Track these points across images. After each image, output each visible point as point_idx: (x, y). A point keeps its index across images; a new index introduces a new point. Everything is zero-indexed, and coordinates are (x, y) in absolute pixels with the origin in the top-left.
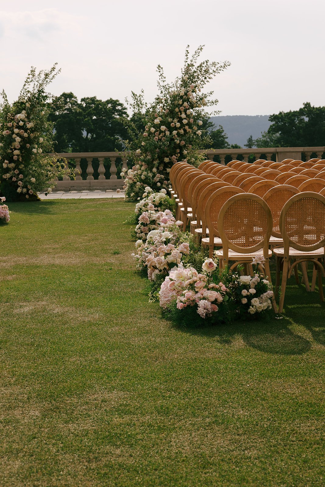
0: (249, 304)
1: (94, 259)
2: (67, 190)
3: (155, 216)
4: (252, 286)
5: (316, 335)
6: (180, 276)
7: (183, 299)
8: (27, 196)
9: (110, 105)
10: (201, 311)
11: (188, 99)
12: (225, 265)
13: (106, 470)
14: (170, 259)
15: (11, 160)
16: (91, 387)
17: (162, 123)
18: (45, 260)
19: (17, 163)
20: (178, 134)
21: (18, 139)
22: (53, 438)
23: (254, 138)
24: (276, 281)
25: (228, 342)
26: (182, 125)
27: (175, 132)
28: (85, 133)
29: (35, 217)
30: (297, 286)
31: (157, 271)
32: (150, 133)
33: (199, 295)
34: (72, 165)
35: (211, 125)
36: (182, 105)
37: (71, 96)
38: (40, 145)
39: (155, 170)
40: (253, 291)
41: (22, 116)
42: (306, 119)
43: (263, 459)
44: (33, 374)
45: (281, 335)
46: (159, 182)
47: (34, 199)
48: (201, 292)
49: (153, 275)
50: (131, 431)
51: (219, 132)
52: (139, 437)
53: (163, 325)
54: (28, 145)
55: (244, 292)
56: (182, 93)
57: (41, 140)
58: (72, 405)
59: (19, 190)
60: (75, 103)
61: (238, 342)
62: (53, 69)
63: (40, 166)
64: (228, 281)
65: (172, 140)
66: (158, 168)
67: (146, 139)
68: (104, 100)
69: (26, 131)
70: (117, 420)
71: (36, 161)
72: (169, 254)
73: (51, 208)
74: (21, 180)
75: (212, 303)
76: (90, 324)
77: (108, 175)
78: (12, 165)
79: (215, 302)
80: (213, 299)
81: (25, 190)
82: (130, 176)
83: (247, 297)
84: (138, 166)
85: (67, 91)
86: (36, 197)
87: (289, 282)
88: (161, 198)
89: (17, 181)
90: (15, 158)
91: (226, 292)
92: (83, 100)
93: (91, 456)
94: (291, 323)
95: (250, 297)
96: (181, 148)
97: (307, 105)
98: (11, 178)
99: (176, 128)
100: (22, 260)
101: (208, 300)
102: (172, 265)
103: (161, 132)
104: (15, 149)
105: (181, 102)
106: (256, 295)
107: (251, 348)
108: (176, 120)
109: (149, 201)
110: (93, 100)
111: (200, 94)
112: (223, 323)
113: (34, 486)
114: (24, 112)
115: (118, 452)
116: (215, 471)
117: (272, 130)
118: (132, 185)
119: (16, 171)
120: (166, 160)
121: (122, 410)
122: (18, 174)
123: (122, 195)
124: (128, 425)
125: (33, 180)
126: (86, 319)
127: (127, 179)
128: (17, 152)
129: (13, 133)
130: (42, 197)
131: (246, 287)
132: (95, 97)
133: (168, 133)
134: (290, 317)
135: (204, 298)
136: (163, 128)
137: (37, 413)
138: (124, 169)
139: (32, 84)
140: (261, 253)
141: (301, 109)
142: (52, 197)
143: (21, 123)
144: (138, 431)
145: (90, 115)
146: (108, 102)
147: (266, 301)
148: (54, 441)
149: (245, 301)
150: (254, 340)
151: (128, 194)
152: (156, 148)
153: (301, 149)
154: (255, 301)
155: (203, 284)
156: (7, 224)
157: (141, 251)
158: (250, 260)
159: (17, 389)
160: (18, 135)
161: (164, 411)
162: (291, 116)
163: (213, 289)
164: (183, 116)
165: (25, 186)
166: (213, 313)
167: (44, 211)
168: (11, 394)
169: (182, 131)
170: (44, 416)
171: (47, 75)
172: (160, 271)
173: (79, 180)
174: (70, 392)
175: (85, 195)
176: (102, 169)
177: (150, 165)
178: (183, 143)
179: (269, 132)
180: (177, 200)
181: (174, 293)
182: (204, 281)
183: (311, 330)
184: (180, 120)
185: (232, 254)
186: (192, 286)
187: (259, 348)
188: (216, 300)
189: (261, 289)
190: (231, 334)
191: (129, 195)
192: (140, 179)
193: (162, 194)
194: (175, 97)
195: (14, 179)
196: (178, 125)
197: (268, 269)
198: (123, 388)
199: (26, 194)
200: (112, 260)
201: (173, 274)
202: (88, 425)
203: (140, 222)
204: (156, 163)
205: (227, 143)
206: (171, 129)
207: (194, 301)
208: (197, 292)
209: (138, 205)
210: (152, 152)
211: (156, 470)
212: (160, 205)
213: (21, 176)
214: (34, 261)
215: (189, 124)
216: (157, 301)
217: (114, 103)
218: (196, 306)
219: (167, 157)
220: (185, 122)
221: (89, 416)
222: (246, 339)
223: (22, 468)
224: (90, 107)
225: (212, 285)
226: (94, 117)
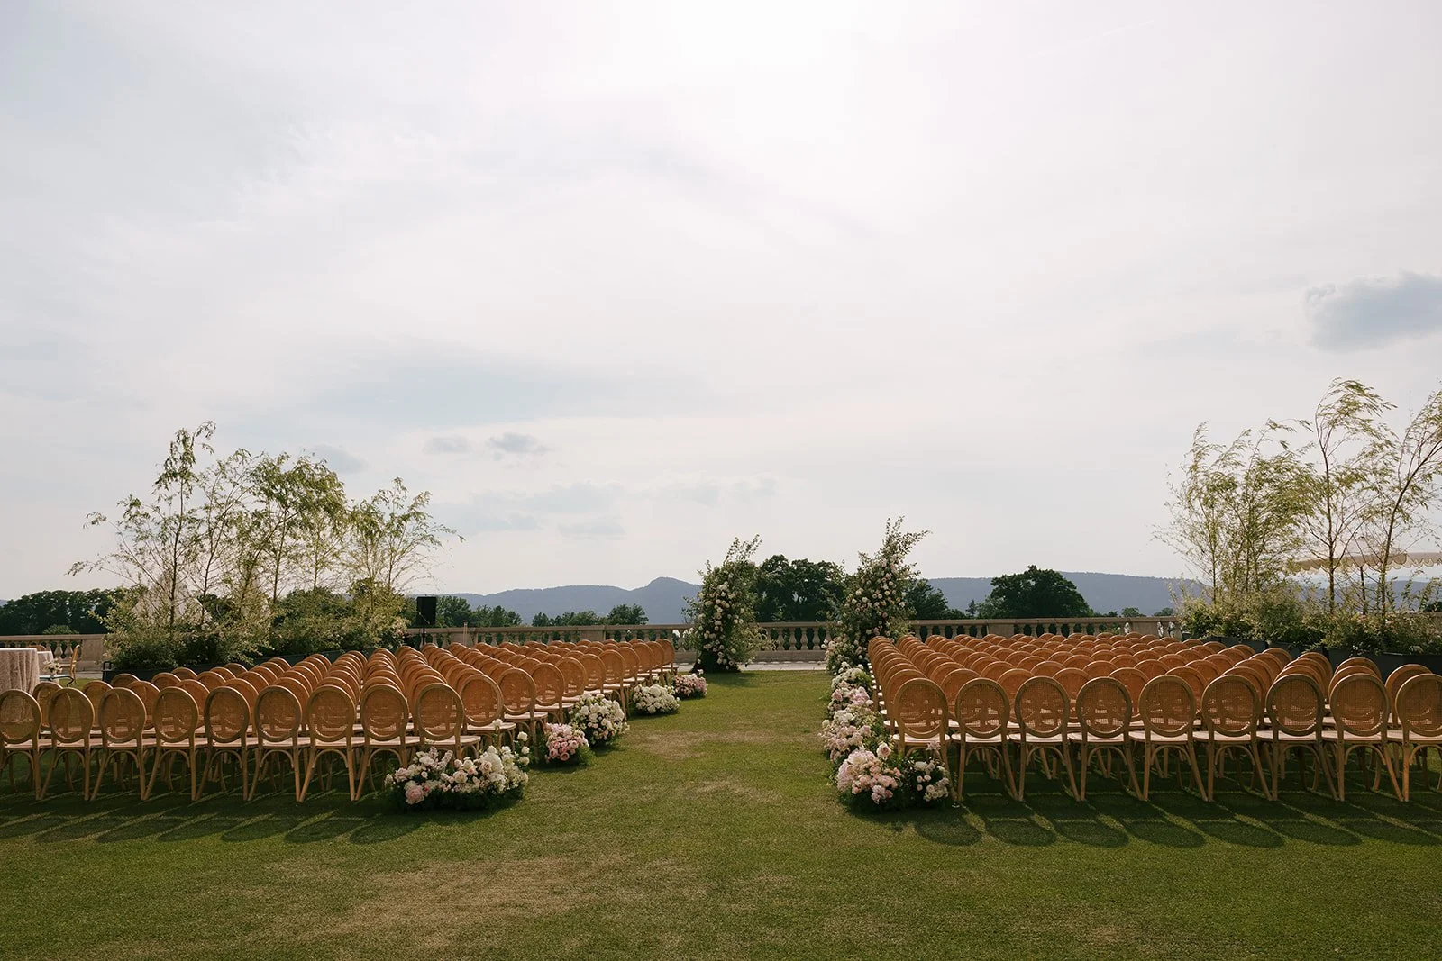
0: (924, 791)
1: (784, 737)
2: (769, 661)
3: (848, 694)
4: (928, 772)
5: (989, 825)
6: (857, 759)
7: (858, 783)
8: (727, 667)
9: (822, 568)
10: (874, 796)
11: (890, 570)
12: (901, 751)
13: (758, 949)
14: (851, 741)
15: (712, 631)
16: (758, 869)
17: (864, 594)
18: (736, 736)
19: (719, 633)
20: (881, 606)
21: (720, 610)
22: (715, 917)
23: (977, 603)
24: (953, 767)
25: (899, 829)
26: (885, 597)
27: (877, 604)
28: (796, 597)
29: (735, 690)
30: (982, 773)
31: (838, 753)
32: (851, 605)
33: (874, 780)
34: (774, 635)
35: (930, 588)
36: (884, 576)
37: (781, 558)
38: (741, 616)
39: (856, 642)
40: (928, 778)
41: (724, 586)
42: (1033, 583)
43: (906, 948)
44: (706, 854)
45: (954, 825)
46: (861, 654)
47: (734, 670)
48: (875, 777)
49: (835, 757)
50: (787, 914)
51: (939, 596)
52: (794, 920)
53: (838, 810)
54: (729, 616)
55: (919, 779)
56: (884, 564)
57: (743, 610)
58: (737, 885)
59: (719, 661)
60: (785, 565)
61: (910, 830)
62: (755, 540)
63: (741, 637)
64: (904, 766)
65: (874, 611)
66: (860, 641)
67: (847, 610)
68: (816, 563)
69: (728, 602)
70: (777, 902)
71: (737, 631)
72: (851, 736)
73: (750, 680)
74: (721, 651)
75: (887, 788)
76: (769, 806)
77: (811, 646)
78: (714, 635)
79: (889, 788)
80: (887, 785)
81: (725, 661)
82: (831, 648)
83: (922, 783)
84: (839, 638)
85: (779, 554)
86: (737, 668)
87: (967, 769)
88: (857, 675)
89: (717, 652)
90: (716, 628)
91: (901, 778)
92: (793, 563)
93: (747, 935)
94: (967, 813)
95: (925, 784)
96: (884, 620)
97: (1033, 568)
98: (712, 649)
99: (878, 600)
100: (713, 736)
101: (883, 786)
102: (853, 748)
103: (863, 603)
104: (717, 620)
105: (883, 573)
106: (932, 782)
107: (921, 838)
108: (877, 591)
109: (845, 676)
110: (805, 562)
111: (903, 565)
112: (898, 810)
113: (691, 960)
114: (726, 582)
115: (773, 933)
116: (859, 956)
117: (995, 594)
118: (834, 658)
119: (717, 642)
120: (869, 632)
121: (783, 893)
122: (719, 645)
123: (823, 668)
124: (787, 908)
125: (734, 651)
126: (765, 800)
127: (828, 652)
128: (718, 623)
129: (715, 603)
130: (742, 667)
131: (922, 773)
132: (806, 560)
133: (870, 605)
134: (968, 806)
135: (879, 784)
136: (865, 599)
137: (704, 892)
138: (825, 641)
139: (735, 555)
140: (937, 739)
141: (1025, 573)
142: (752, 668)
143: (723, 594)
144: (794, 914)
145: (801, 577)
146: (820, 565)
147: (942, 788)
148: (715, 919)
149: (920, 788)
150: (926, 829)
151: (830, 667)
152: (858, 619)
153: (1013, 621)
154: (930, 788)
155: (878, 769)
156: (703, 697)
157: (827, 731)
158: (926, 745)
159: (688, 868)
160: (720, 605)
161: (823, 896)
162: (1015, 579)
163: (888, 774)
164: (886, 587)
165: (725, 657)
166: (888, 799)
167: (743, 683)
168: (683, 872)
169: (884, 603)
170: (710, 895)
171: (749, 546)
172: (842, 753)
173: (782, 651)
174: (737, 874)
175: (787, 667)
176: (804, 639)
177: (851, 637)
178: (886, 614)
179: (992, 596)
180: (873, 677)
181: (851, 777)
182: (879, 766)
183: (985, 820)
184: (882, 591)
185: (908, 739)
186: (867, 771)
187: (929, 837)
188: (890, 786)
189: (936, 776)
190: (905, 822)
191: (831, 669)
192: (842, 651)
193: (859, 669)
194: (876, 569)
195: (715, 650)
196: (880, 596)
197: (945, 755)
198: (788, 872)
199: (726, 665)
200: (801, 739)
201: (851, 758)
202: (750, 906)
203: (833, 700)
204: (857, 634)
205: (946, 607)
206: (873, 601)
207: (869, 786)
208: (872, 777)
209: (835, 680)
210: (854, 624)
211: (804, 952)
212: (857, 680)
213: (721, 647)
214: (724, 738)
215: (891, 595)
216: (835, 784)
217: (827, 565)
218: (871, 791)
219: (870, 629)
220: (887, 593)
221: (752, 897)
222: (918, 828)
223: (682, 942)
224: (802, 570)
225: (887, 770)
226: (806, 580)
